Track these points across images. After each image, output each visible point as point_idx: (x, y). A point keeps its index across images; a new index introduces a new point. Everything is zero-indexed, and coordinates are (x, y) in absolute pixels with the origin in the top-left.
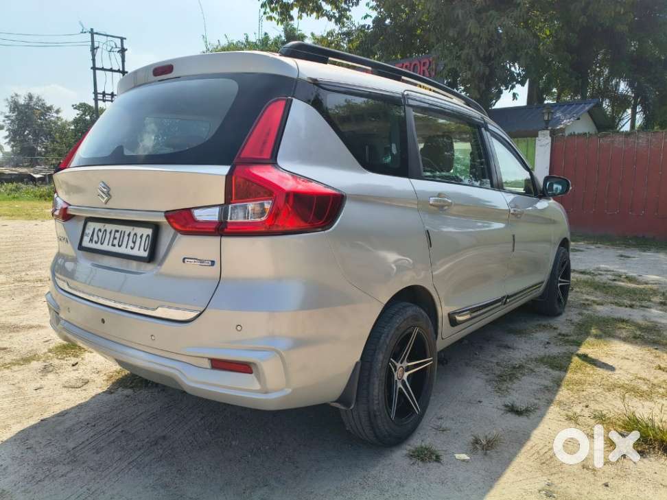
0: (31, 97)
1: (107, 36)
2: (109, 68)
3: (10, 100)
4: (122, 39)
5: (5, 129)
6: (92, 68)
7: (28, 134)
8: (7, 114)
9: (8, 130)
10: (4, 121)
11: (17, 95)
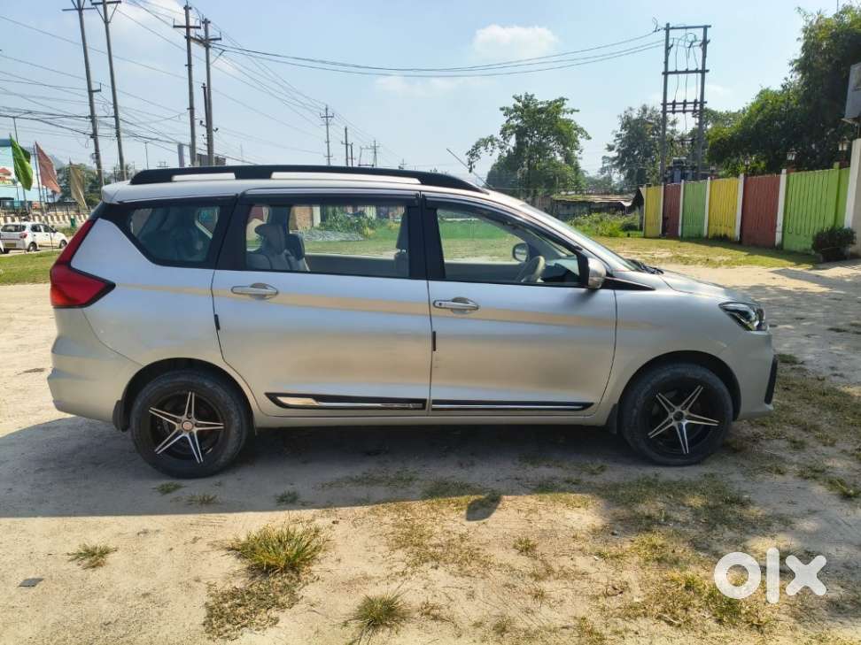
0: (645, 110)
1: (686, 28)
2: (684, 69)
3: (623, 116)
4: (705, 28)
5: (616, 149)
6: (663, 73)
7: (638, 154)
8: (619, 132)
9: (618, 150)
10: (615, 141)
11: (631, 109)
